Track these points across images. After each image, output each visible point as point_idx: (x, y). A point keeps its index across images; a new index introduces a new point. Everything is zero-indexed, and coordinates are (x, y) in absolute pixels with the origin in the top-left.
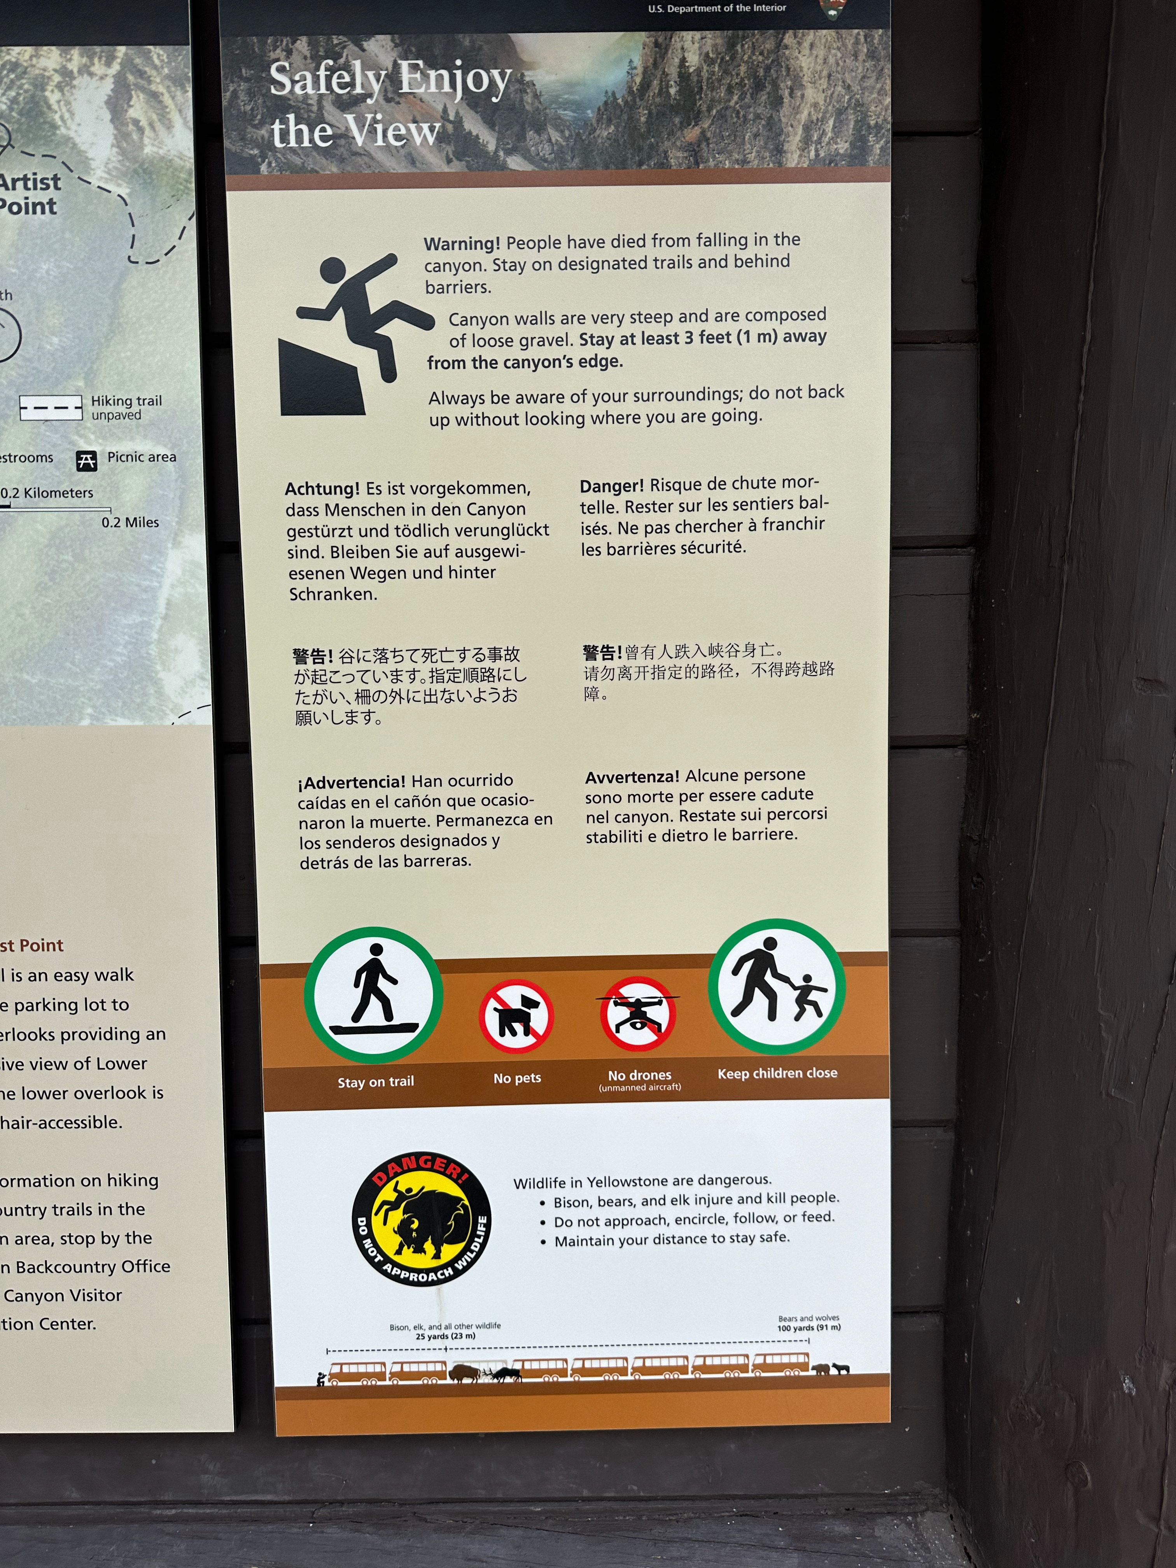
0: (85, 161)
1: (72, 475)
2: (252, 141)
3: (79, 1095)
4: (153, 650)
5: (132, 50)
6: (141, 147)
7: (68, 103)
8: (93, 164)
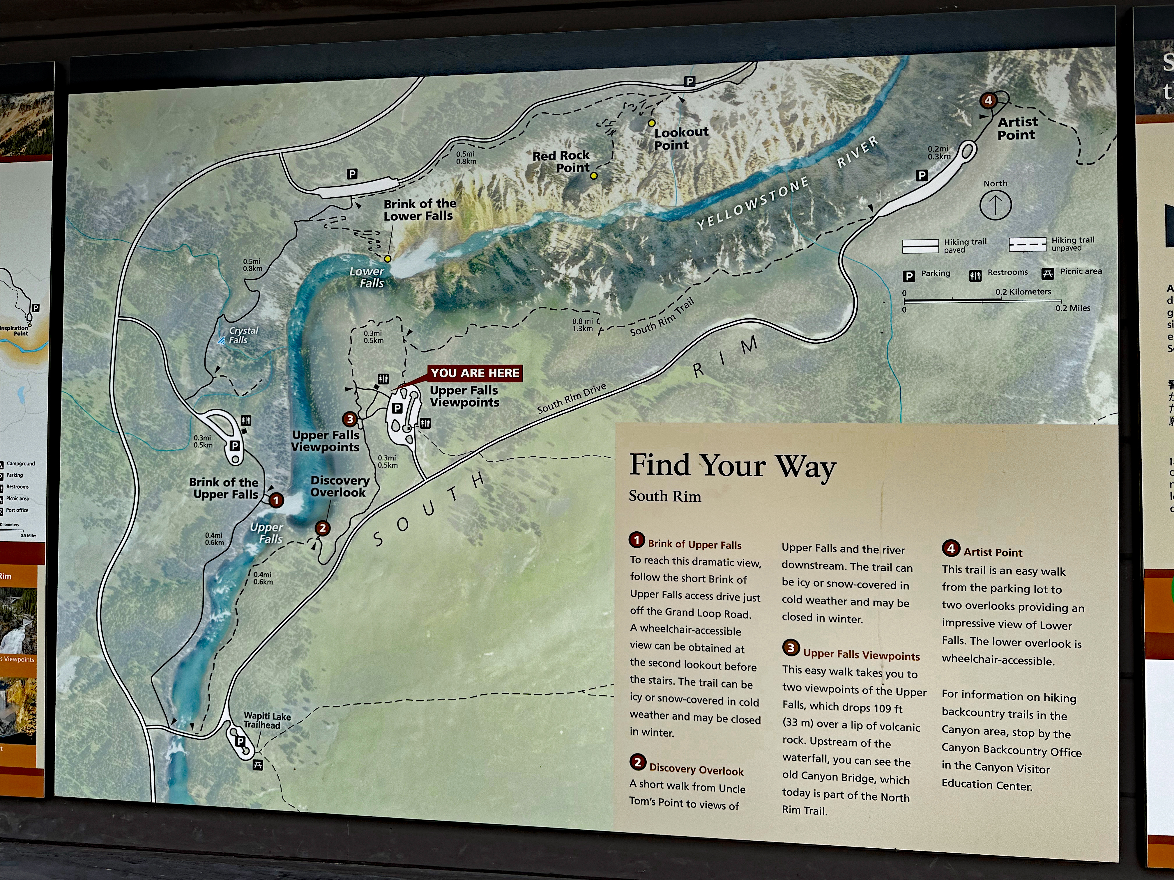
0: (1053, 110)
1: (1038, 281)
2: (1151, 96)
3: (1028, 644)
4: (1084, 381)
5: (1081, 50)
6: (1086, 102)
7: (1043, 79)
8: (1057, 111)
